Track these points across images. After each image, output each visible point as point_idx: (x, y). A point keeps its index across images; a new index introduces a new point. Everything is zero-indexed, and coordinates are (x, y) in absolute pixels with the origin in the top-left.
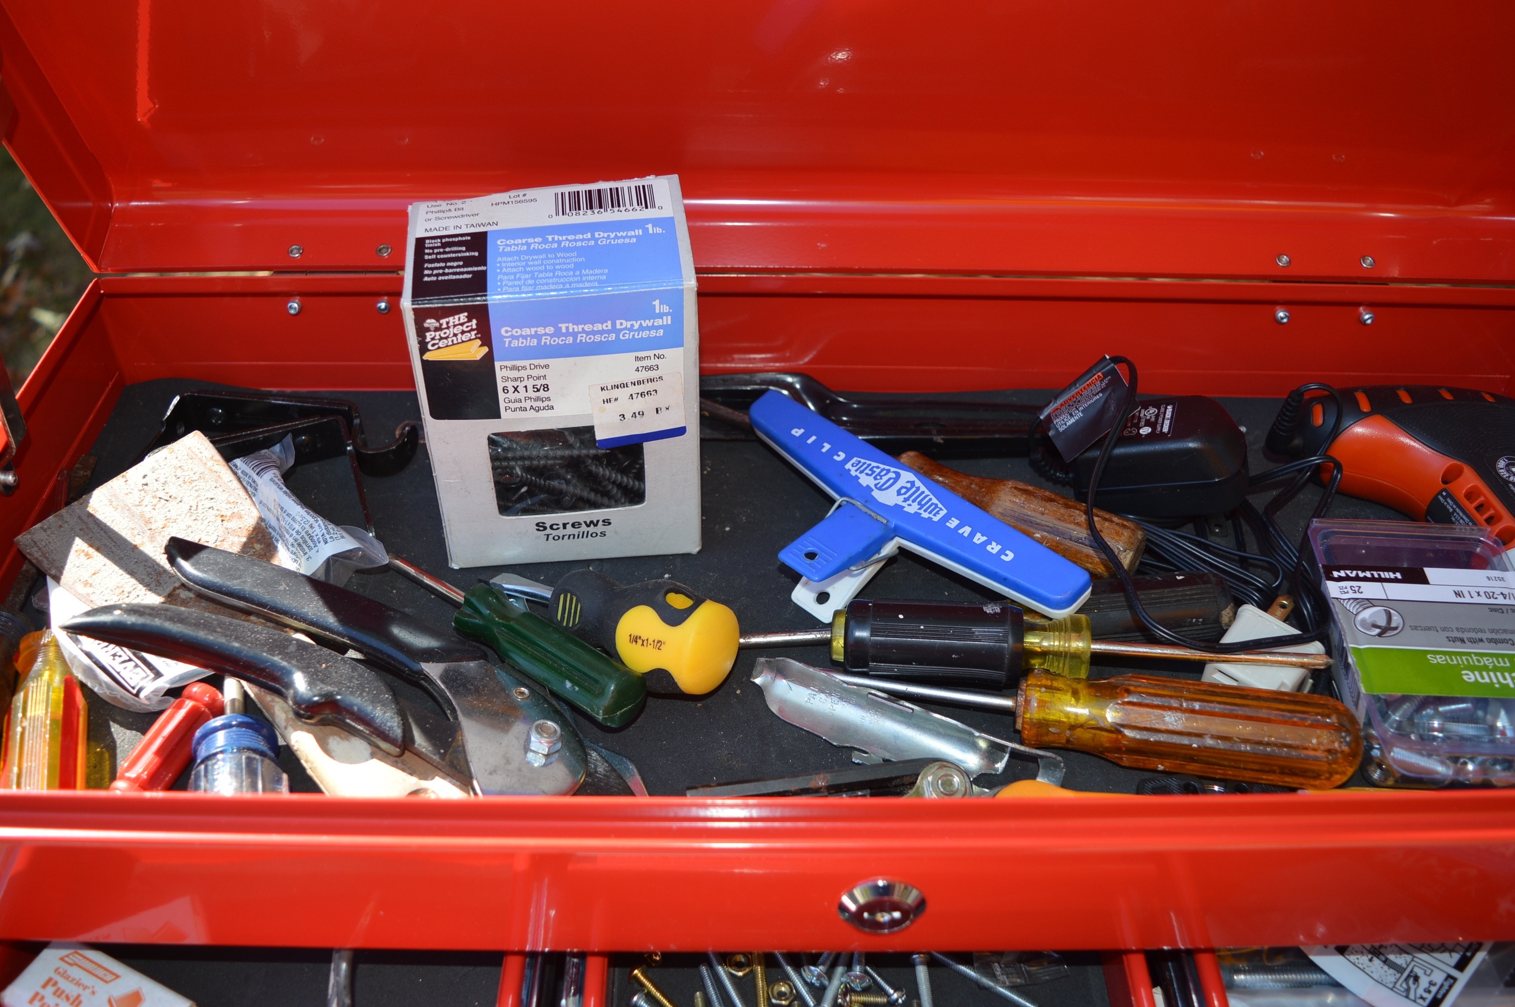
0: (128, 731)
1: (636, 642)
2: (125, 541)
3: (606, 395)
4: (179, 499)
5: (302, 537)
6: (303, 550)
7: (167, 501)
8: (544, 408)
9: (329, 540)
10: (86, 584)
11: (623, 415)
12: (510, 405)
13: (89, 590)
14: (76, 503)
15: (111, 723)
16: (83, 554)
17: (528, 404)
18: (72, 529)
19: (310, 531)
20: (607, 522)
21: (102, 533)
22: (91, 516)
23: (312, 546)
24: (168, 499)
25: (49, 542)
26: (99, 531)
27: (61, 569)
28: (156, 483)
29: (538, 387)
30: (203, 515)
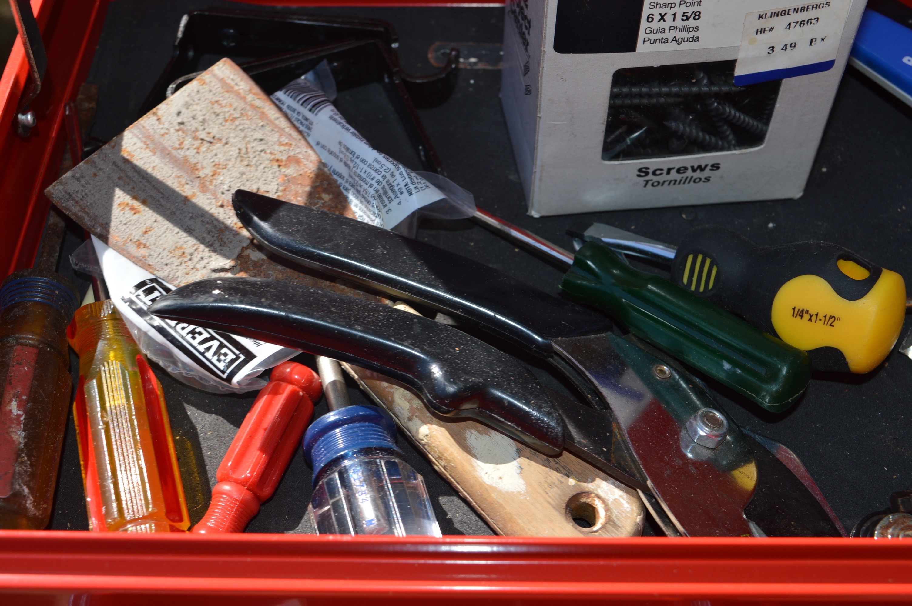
0: (207, 415)
1: (802, 316)
2: (173, 192)
3: (762, 24)
4: (224, 141)
5: (383, 188)
6: (383, 202)
7: (211, 143)
8: (688, 40)
9: (414, 191)
10: (139, 244)
11: (773, 47)
12: (649, 36)
13: (143, 252)
14: (107, 146)
15: (186, 405)
16: (127, 208)
17: (669, 36)
18: (109, 178)
19: (391, 180)
20: (716, 167)
21: (144, 181)
22: (127, 161)
23: (393, 196)
24: (212, 140)
25: (86, 194)
26: (140, 179)
27: (106, 226)
28: (193, 122)
29: (689, 15)
30: (256, 159)
